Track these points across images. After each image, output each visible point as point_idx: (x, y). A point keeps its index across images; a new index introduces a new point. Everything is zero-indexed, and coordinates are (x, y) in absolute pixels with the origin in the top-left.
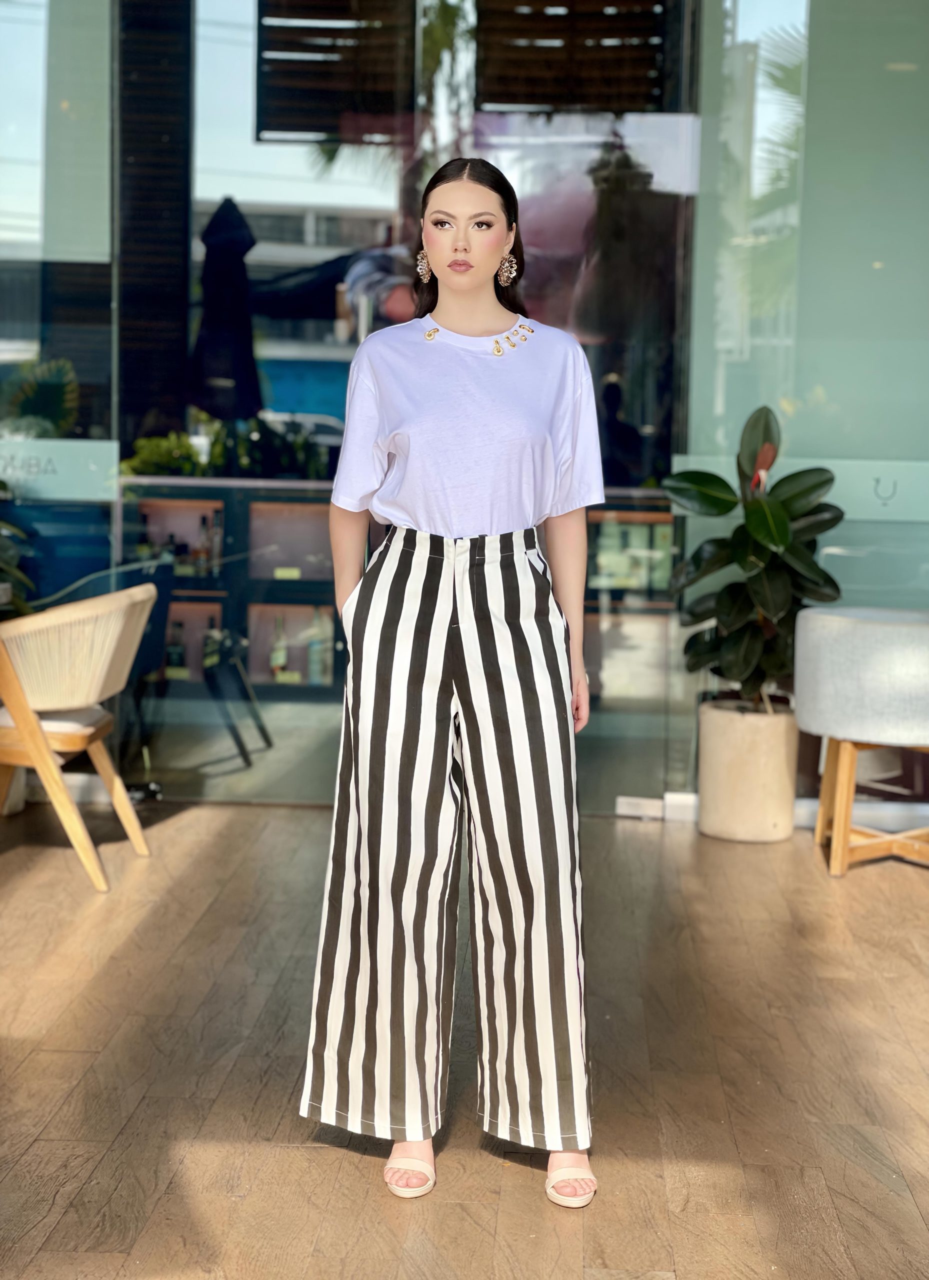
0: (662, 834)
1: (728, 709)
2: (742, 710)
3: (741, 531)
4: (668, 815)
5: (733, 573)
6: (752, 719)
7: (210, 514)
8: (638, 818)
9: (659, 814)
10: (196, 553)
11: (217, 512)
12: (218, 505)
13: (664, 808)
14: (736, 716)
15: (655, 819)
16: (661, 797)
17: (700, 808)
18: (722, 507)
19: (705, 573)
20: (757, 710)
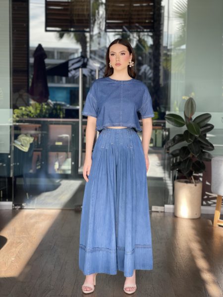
0: (164, 216)
1: (182, 182)
2: (187, 182)
3: (186, 132)
4: (165, 211)
5: (185, 143)
6: (189, 185)
7: (38, 128)
8: (157, 212)
9: (163, 211)
11: (40, 127)
12: (40, 125)
13: (164, 209)
14: (185, 184)
15: (162, 212)
16: (164, 206)
17: (174, 209)
18: (181, 125)
19: (176, 144)
20: (190, 182)
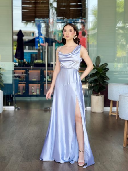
1: (95, 96)
10: (22, 77)
11: (24, 72)
13: (86, 109)
17: (92, 109)
19: (92, 77)
